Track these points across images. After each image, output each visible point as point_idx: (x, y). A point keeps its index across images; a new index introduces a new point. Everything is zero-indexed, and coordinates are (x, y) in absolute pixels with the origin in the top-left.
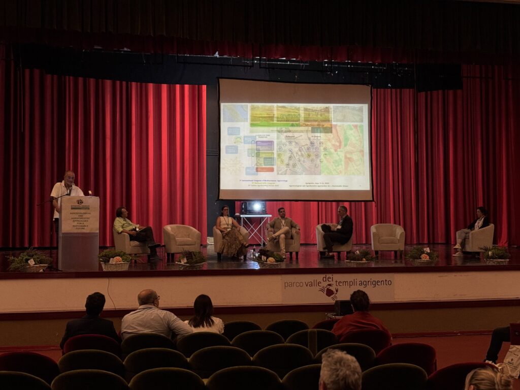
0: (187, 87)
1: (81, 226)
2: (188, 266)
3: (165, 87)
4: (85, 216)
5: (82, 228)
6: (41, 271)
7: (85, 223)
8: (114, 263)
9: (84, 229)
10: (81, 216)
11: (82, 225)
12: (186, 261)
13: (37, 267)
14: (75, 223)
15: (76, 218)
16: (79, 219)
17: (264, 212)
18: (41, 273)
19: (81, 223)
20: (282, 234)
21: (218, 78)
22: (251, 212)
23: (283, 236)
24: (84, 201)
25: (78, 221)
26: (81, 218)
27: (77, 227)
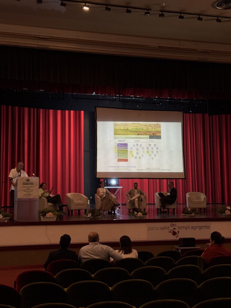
0: (72, 112)
2: (92, 218)
3: (59, 112)
4: (31, 188)
6: (6, 221)
7: (30, 192)
8: (49, 216)
9: (30, 196)
10: (29, 188)
11: (29, 194)
12: (91, 215)
13: (4, 219)
14: (25, 193)
15: (25, 190)
17: (118, 185)
18: (6, 223)
20: (136, 198)
21: (96, 107)
22: (110, 185)
23: (137, 199)
24: (30, 180)
25: (27, 191)
26: (29, 190)
27: (26, 195)
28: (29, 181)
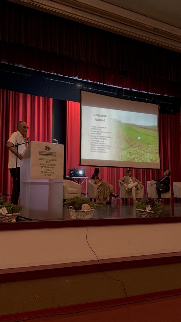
4: (52, 162)
6: (14, 220)
7: (51, 169)
8: (85, 210)
10: (48, 162)
11: (49, 171)
12: (150, 208)
13: (9, 216)
14: (43, 170)
15: (43, 164)
18: (14, 223)
20: (134, 186)
21: (81, 90)
23: (134, 188)
24: (51, 147)
25: (46, 167)
26: (49, 165)
27: (45, 173)
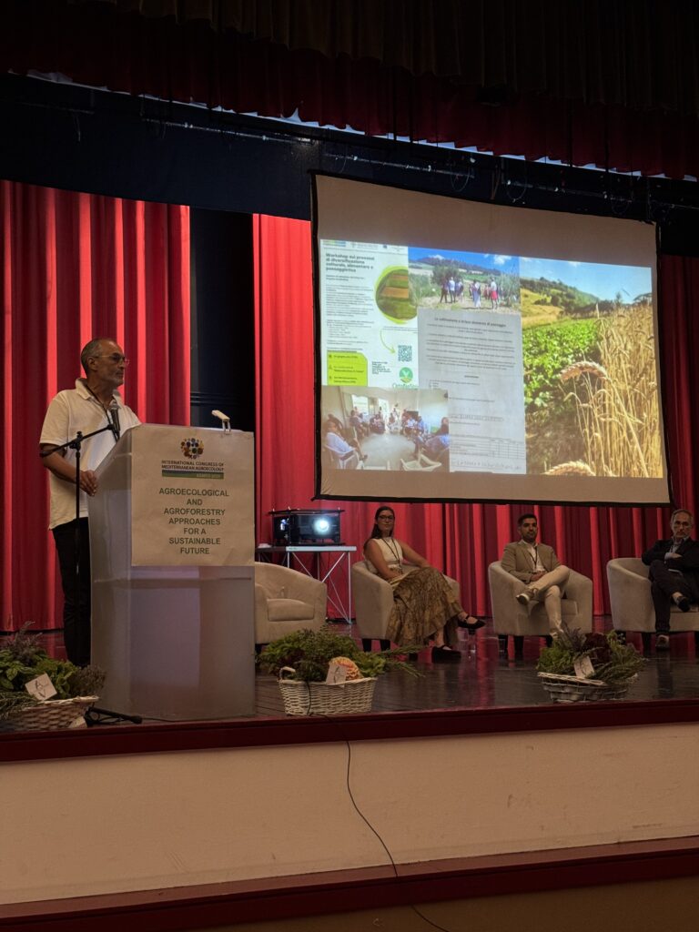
0: (142, 207)
1: (198, 541)
2: (602, 689)
3: (87, 201)
4: (210, 502)
5: (202, 550)
6: (80, 722)
7: (208, 528)
8: (341, 682)
9: (206, 551)
10: (195, 502)
11: (199, 536)
12: (590, 670)
13: (61, 707)
14: (177, 531)
15: (178, 511)
16: (189, 516)
18: (80, 733)
19: (196, 531)
20: (554, 585)
24: (204, 443)
25: (186, 521)
26: (197, 511)
27: (185, 545)
28: (200, 451)
